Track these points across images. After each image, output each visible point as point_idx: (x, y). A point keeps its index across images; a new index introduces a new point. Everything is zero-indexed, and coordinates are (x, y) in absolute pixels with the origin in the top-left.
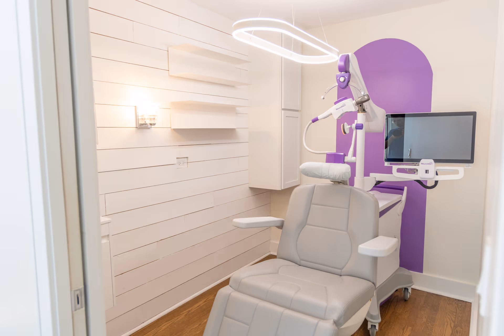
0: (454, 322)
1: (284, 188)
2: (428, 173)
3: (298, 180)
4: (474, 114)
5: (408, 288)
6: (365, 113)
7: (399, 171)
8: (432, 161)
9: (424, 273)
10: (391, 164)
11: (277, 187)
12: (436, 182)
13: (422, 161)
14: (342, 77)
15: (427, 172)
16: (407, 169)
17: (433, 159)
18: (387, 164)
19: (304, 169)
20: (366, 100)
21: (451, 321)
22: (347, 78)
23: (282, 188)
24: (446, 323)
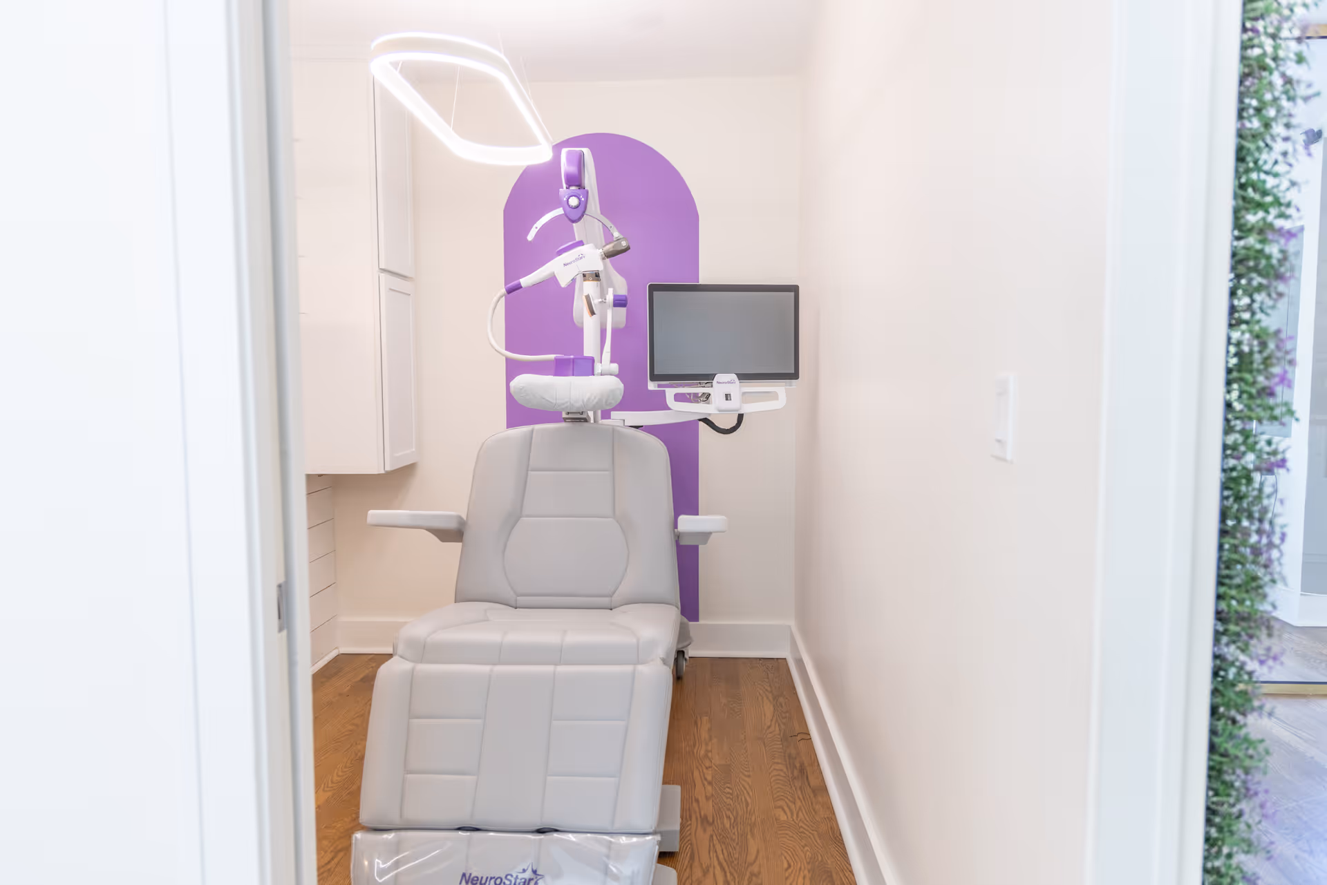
0: (771, 692)
1: (392, 469)
2: (731, 400)
3: (414, 450)
4: (795, 289)
5: (683, 650)
6: (599, 282)
7: (679, 398)
8: (734, 377)
9: (701, 622)
10: (659, 386)
11: (373, 466)
12: (741, 417)
13: (719, 377)
14: (571, 198)
15: (728, 397)
16: (689, 394)
17: (736, 374)
18: (652, 386)
19: (523, 387)
20: (623, 248)
21: (767, 693)
22: (583, 199)
23: (388, 468)
24: (760, 698)
